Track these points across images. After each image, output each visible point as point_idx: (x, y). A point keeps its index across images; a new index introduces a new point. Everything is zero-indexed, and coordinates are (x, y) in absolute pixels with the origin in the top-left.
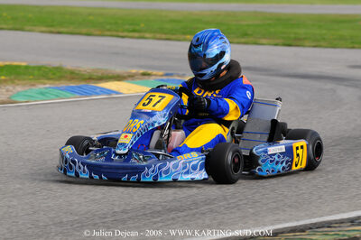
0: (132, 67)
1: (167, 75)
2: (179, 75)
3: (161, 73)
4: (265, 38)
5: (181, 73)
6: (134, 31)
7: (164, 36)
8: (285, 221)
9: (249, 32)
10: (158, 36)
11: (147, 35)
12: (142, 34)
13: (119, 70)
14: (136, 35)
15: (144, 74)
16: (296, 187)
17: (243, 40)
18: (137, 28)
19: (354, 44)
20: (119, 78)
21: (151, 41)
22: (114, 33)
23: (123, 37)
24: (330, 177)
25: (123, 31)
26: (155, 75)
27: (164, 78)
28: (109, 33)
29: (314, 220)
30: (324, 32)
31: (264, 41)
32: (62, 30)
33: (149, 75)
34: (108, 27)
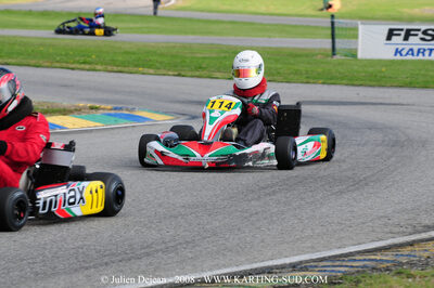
0: (82, 100)
1: (115, 109)
2: (127, 110)
3: (109, 107)
4: (219, 72)
5: (130, 107)
6: (84, 63)
7: (115, 69)
8: (225, 266)
9: (204, 66)
10: (109, 68)
11: (99, 67)
12: (92, 67)
13: (66, 104)
14: (87, 67)
15: (92, 108)
16: (239, 229)
17: (197, 73)
18: (88, 59)
19: (310, 79)
20: (65, 112)
21: (102, 74)
22: (64, 65)
23: (73, 69)
24: (275, 218)
25: (73, 63)
26: (103, 109)
27: (113, 112)
28: (58, 65)
29: (255, 266)
30: (279, 66)
31: (218, 75)
32: (9, 61)
33: (97, 108)
34: (58, 59)
